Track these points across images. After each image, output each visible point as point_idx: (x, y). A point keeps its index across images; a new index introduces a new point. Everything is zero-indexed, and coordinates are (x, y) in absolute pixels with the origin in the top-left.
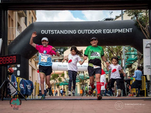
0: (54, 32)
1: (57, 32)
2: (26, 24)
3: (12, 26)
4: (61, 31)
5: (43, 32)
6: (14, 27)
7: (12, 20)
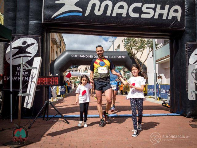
0: (80, 56)
1: (81, 56)
2: (60, 52)
3: (53, 53)
4: (84, 56)
5: (72, 56)
6: (54, 53)
7: (53, 50)
